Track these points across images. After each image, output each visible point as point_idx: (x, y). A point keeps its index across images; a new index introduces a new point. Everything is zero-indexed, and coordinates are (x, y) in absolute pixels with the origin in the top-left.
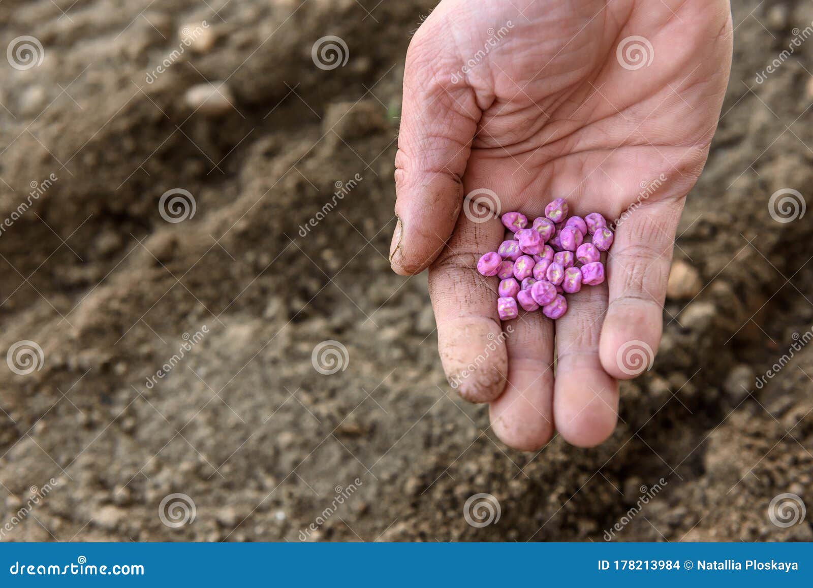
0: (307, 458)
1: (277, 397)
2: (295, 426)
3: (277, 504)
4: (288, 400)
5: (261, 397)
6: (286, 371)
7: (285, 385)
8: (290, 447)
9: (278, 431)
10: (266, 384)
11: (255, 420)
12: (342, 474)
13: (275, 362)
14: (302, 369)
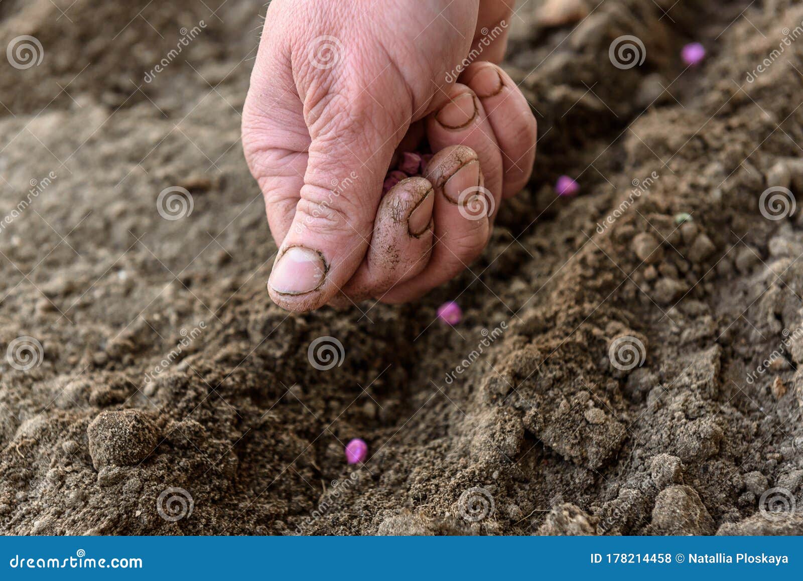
0: (146, 221)
1: (100, 175)
2: (127, 195)
3: (117, 268)
4: (114, 174)
5: (79, 176)
6: (106, 148)
7: (108, 161)
8: (122, 215)
9: (107, 203)
10: (83, 164)
11: (75, 198)
12: (192, 232)
13: (92, 142)
14: (127, 143)
